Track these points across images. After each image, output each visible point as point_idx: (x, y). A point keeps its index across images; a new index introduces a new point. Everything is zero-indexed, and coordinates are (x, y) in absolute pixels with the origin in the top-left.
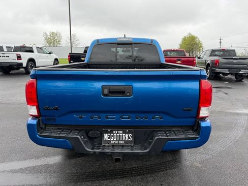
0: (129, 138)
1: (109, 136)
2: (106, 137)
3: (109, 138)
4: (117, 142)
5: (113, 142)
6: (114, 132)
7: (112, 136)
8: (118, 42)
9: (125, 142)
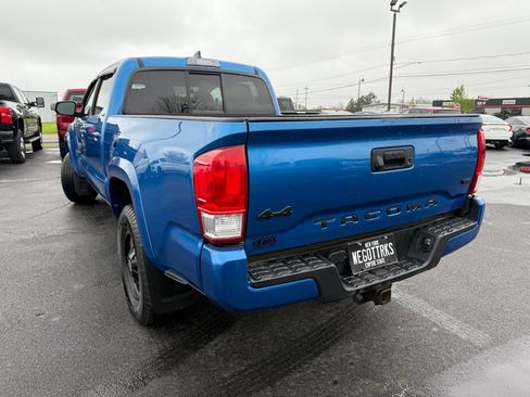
0: (390, 251)
1: (360, 254)
2: (355, 257)
3: (361, 259)
4: (374, 263)
5: (369, 264)
6: (366, 245)
7: (365, 254)
8: (189, 68)
9: (386, 258)
